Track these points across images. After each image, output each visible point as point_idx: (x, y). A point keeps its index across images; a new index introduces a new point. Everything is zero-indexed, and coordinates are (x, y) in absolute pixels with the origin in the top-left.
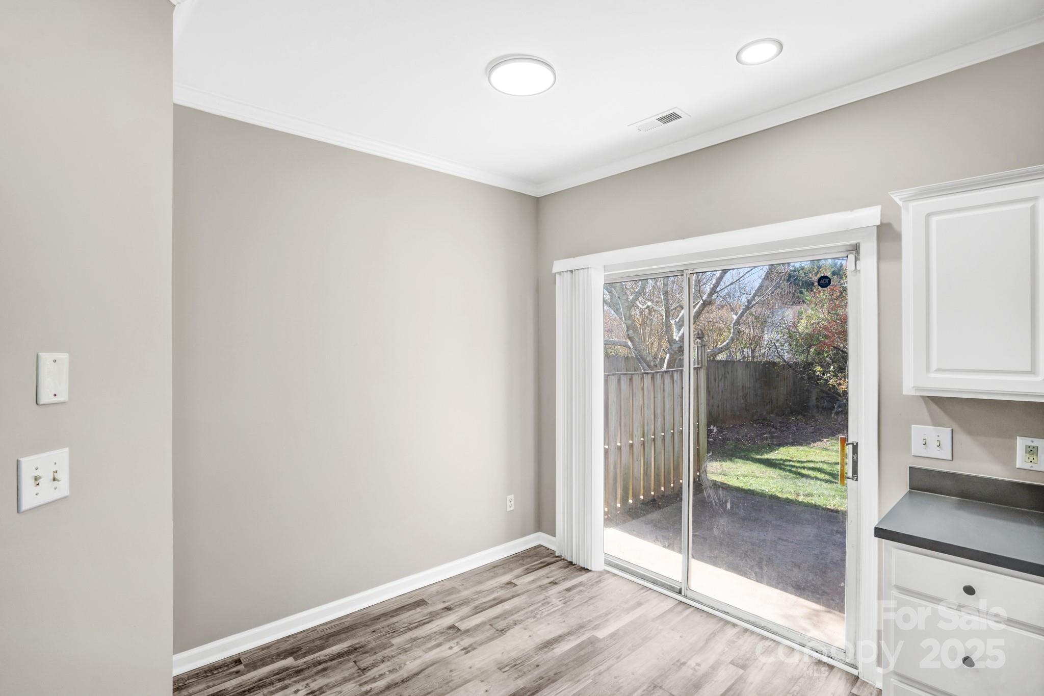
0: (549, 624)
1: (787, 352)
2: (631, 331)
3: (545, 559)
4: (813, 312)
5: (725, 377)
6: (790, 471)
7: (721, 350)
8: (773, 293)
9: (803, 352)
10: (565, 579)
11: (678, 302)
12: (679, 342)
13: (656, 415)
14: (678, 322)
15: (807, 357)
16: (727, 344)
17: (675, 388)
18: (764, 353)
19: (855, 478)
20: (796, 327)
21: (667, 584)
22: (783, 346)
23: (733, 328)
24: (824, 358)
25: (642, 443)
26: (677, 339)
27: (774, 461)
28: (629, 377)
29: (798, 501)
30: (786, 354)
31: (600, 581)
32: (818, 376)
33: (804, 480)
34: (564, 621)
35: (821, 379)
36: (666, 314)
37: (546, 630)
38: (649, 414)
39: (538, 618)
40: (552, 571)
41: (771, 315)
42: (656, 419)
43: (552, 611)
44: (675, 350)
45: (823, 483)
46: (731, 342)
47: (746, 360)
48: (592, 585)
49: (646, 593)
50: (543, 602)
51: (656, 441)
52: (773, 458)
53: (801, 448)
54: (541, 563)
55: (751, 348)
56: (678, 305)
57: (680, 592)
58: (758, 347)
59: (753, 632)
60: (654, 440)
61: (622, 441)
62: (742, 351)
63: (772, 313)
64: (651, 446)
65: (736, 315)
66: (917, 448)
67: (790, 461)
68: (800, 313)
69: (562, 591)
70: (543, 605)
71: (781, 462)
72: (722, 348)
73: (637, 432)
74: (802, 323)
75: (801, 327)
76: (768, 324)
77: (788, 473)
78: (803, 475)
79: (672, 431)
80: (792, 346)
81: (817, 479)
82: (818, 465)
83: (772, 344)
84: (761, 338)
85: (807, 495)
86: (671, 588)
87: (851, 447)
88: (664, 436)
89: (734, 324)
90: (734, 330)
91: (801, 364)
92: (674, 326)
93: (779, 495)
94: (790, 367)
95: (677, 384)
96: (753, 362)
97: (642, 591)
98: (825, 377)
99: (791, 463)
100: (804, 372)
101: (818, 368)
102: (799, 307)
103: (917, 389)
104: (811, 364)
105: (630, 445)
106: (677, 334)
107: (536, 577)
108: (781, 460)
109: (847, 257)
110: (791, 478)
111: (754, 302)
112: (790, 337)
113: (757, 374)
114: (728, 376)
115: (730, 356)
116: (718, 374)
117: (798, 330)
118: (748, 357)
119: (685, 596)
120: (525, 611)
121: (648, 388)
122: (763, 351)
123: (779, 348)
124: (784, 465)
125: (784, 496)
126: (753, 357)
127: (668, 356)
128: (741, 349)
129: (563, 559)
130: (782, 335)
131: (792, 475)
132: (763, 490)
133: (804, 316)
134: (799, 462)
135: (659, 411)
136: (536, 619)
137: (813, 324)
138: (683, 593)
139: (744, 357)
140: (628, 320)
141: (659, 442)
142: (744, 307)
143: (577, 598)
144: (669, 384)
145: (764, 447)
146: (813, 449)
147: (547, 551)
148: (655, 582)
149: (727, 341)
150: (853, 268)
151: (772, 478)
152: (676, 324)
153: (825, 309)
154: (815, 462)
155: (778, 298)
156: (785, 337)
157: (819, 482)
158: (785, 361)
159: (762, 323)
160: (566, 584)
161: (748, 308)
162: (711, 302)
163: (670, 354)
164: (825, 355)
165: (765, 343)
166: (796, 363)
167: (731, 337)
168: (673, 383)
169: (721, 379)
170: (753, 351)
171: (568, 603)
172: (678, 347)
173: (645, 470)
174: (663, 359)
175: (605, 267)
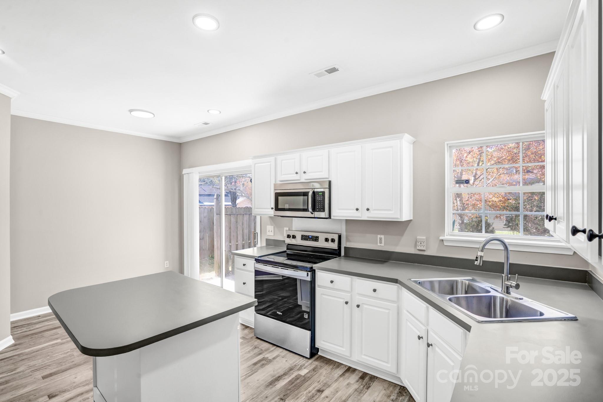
66: (268, 233)
175: (199, 172)
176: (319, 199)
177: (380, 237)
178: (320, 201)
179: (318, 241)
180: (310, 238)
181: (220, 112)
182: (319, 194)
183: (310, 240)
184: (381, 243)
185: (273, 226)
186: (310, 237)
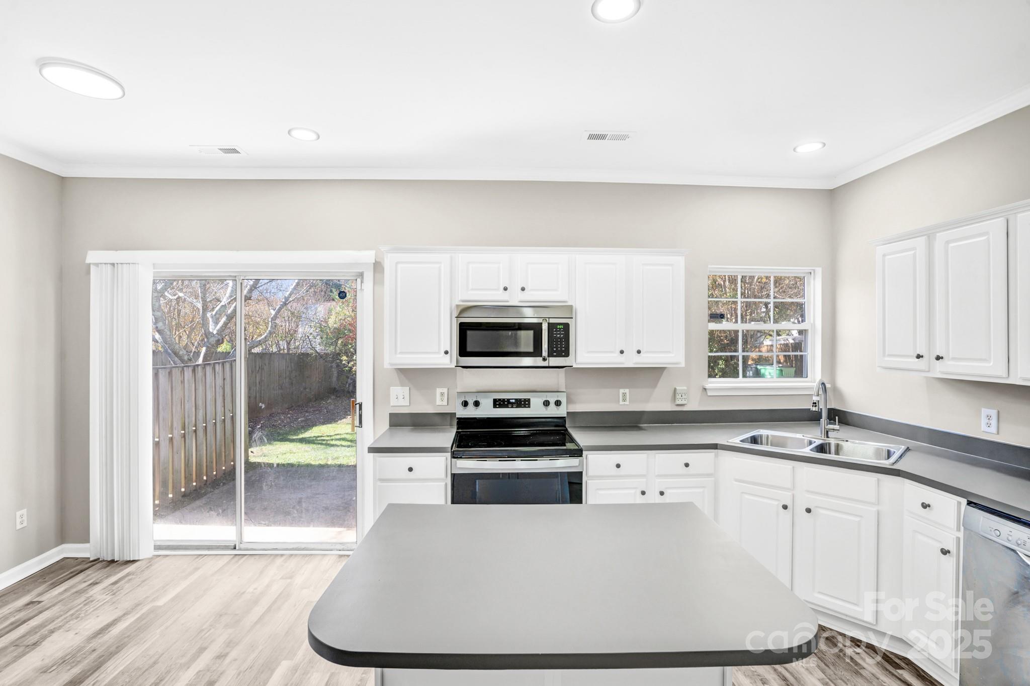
0: (98, 616)
1: (319, 344)
2: (161, 323)
3: (75, 569)
4: (341, 310)
5: (263, 369)
6: (322, 444)
7: (260, 343)
8: (307, 291)
9: (332, 344)
10: (107, 577)
11: (214, 295)
12: (217, 336)
13: (197, 407)
14: (215, 315)
15: (335, 348)
16: (266, 337)
17: (216, 380)
18: (299, 346)
19: (360, 426)
20: (326, 322)
21: (222, 546)
22: (315, 338)
23: (272, 323)
24: (349, 349)
25: (183, 436)
26: (215, 332)
27: (308, 439)
28: (168, 370)
29: (327, 464)
30: (318, 346)
31: (151, 565)
32: (344, 364)
33: (332, 448)
34: (117, 608)
35: (347, 366)
36: (203, 307)
37: (92, 624)
38: (189, 406)
39: (82, 617)
40: (88, 575)
41: (305, 311)
42: (197, 411)
43: (98, 606)
44: (213, 343)
45: (346, 448)
46: (269, 335)
47: (282, 352)
48: (143, 571)
49: (201, 560)
50: (85, 603)
51: (198, 432)
52: (308, 436)
53: (330, 425)
54: (71, 573)
55: (287, 341)
56: (214, 297)
57: (235, 548)
58: (293, 339)
59: (296, 555)
60: (195, 431)
61: (161, 436)
62: (278, 344)
63: (306, 308)
64: (192, 437)
65: (274, 310)
66: (393, 402)
67: (321, 436)
68: (330, 311)
69: (107, 587)
70: (85, 605)
71: (314, 438)
72: (260, 341)
73: (177, 425)
74: (331, 318)
75: (331, 322)
76: (303, 319)
77: (319, 446)
78: (333, 445)
79: (214, 421)
80: (323, 339)
81: (342, 446)
82: (343, 436)
83: (306, 337)
84: (296, 331)
85: (334, 459)
86: (226, 548)
87: (358, 406)
88: (206, 427)
89: (272, 318)
90: (272, 324)
91: (331, 355)
92: (210, 320)
93: (313, 463)
94: (321, 357)
95: (219, 376)
96: (288, 354)
97: (197, 560)
98: (350, 365)
99: (322, 438)
100: (332, 362)
101: (344, 358)
102: (329, 304)
103: (391, 364)
104: (339, 354)
105: (169, 439)
106: (213, 327)
107: (68, 587)
108: (314, 437)
109: (356, 280)
110: (323, 449)
111: (291, 299)
112: (321, 331)
113: (292, 364)
114: (265, 367)
115: (266, 349)
116: (255, 367)
117: (328, 325)
118: (284, 349)
119: (240, 549)
120: (63, 617)
121: (188, 380)
122: (297, 344)
123: (312, 341)
124: (317, 440)
125: (317, 463)
126: (289, 349)
127: (204, 350)
128: (277, 342)
129: (101, 561)
130: (315, 329)
131: (323, 446)
132: (300, 462)
133: (333, 313)
134: (328, 436)
135: (200, 403)
136: (79, 619)
137: (341, 319)
138: (237, 548)
139: (280, 350)
140: (158, 311)
141: (201, 433)
142: (282, 303)
143: (127, 585)
144: (211, 376)
145: (299, 429)
146: (339, 425)
147: (77, 561)
148: (209, 548)
149: (266, 334)
150: (360, 288)
151: (307, 451)
152: (212, 317)
153: (350, 307)
154: (340, 434)
155: (312, 295)
156: (317, 331)
157: (343, 448)
158: (317, 352)
159: (297, 317)
160: (111, 580)
161: (285, 304)
162: (250, 298)
163: (207, 347)
164: (350, 346)
165: (300, 336)
166: (326, 354)
167: (269, 331)
168: (215, 375)
169: (258, 370)
170: (288, 344)
171: (117, 594)
172: (216, 341)
173: (187, 461)
174: (197, 354)
175: (154, 264)
176: (558, 336)
177: (624, 392)
178: (560, 339)
179: (529, 407)
180: (512, 403)
181: (319, 137)
182: (558, 327)
183: (512, 407)
184: (624, 400)
185: (408, 388)
186: (511, 401)
